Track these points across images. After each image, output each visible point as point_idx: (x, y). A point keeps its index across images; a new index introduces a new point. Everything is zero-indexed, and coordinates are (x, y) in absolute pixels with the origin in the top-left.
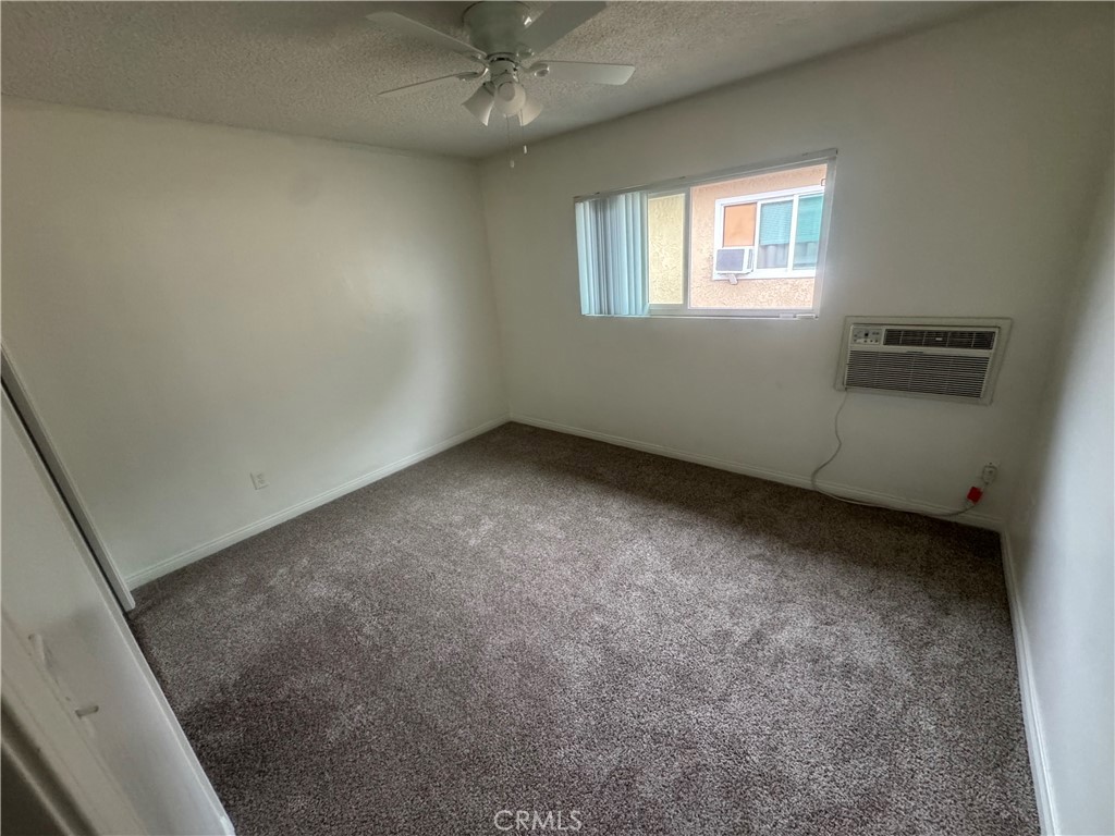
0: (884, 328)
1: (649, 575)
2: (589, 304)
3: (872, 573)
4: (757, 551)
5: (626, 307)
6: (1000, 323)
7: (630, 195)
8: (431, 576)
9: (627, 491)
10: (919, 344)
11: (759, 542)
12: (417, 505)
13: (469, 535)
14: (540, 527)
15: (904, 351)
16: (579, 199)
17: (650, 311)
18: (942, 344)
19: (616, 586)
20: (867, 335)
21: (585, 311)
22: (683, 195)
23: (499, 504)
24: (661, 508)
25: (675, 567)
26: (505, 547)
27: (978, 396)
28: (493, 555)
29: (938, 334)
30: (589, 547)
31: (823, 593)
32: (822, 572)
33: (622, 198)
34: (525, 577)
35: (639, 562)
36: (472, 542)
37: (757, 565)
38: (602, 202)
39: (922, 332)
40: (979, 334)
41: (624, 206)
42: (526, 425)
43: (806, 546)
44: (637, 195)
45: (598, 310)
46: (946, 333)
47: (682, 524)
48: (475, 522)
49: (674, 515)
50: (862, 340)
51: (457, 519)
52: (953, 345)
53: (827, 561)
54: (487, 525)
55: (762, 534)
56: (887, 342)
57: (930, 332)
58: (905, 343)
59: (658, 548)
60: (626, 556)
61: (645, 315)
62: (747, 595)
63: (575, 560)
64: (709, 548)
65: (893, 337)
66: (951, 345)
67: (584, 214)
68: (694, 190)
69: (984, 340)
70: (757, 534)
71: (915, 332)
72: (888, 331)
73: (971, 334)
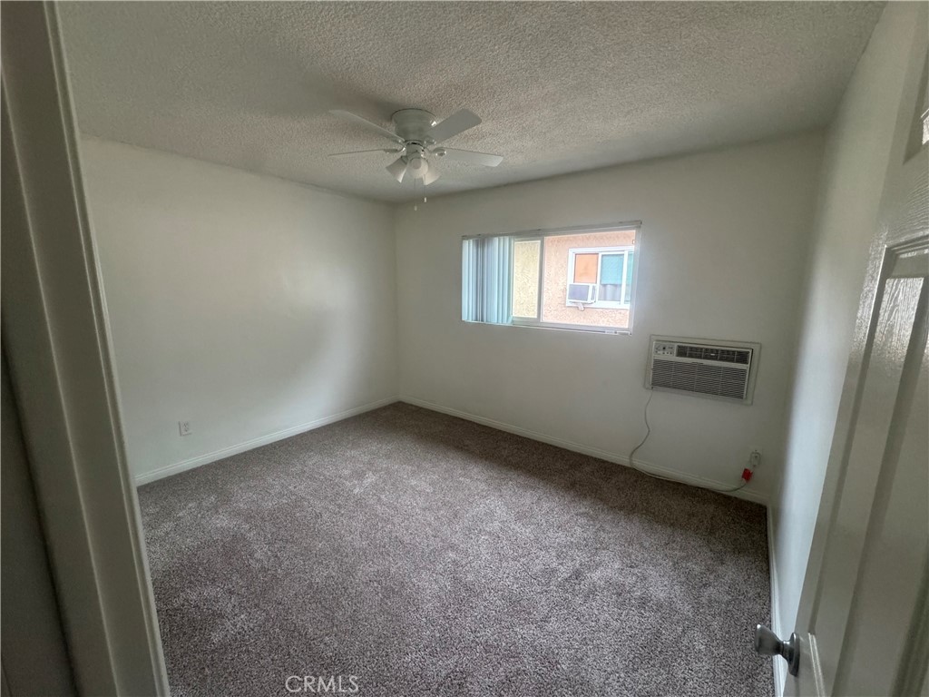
0: (676, 345)
1: (497, 523)
2: (468, 314)
3: (669, 530)
4: (583, 510)
5: (495, 317)
6: (752, 346)
7: (502, 238)
8: (318, 516)
9: (486, 459)
10: (700, 357)
11: (585, 503)
12: (313, 460)
13: (355, 486)
14: (414, 482)
15: (690, 362)
16: (466, 237)
17: (513, 321)
18: (715, 358)
19: (469, 531)
20: (664, 349)
21: (464, 318)
22: (539, 241)
23: (383, 463)
24: (513, 474)
25: (518, 519)
26: (383, 497)
27: (742, 398)
28: (371, 502)
29: (712, 351)
30: (451, 500)
31: (630, 544)
32: (633, 527)
33: (496, 239)
34: (396, 520)
35: (490, 514)
36: (356, 491)
37: (582, 521)
38: (482, 241)
39: (702, 349)
40: (739, 352)
41: (497, 246)
42: (412, 405)
43: (621, 508)
44: (507, 239)
45: (474, 318)
46: (717, 350)
47: (527, 487)
48: (360, 475)
49: (522, 479)
50: (661, 352)
51: (347, 472)
52: (722, 359)
53: (636, 520)
54: (370, 478)
55: (589, 498)
56: (678, 355)
57: (706, 349)
58: (691, 356)
59: (506, 504)
60: (480, 509)
61: (508, 324)
62: (572, 542)
63: (439, 509)
64: (546, 506)
65: (682, 351)
66: (721, 359)
67: (468, 249)
68: (546, 238)
69: (742, 357)
70: (585, 497)
71: (697, 349)
72: (679, 347)
73: (734, 352)
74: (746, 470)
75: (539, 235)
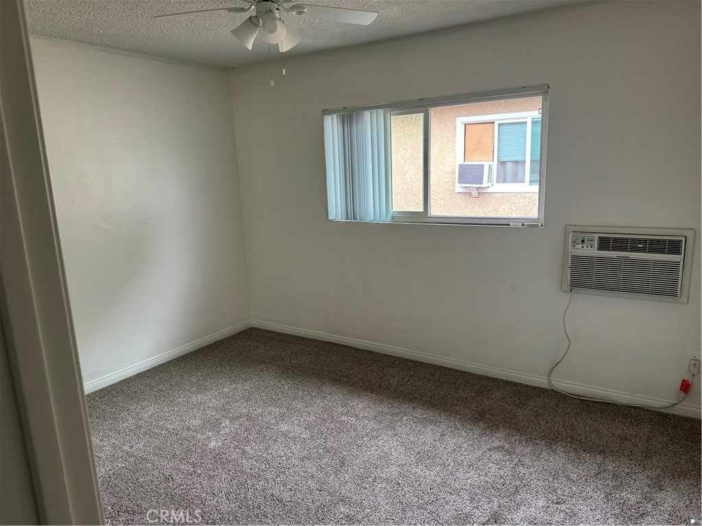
0: (597, 236)
1: (394, 468)
2: (336, 209)
3: (599, 459)
4: (497, 444)
5: (371, 212)
6: (685, 233)
7: (374, 111)
8: (169, 479)
9: (372, 392)
10: (625, 250)
11: (499, 435)
13: (209, 438)
14: (284, 427)
15: (615, 256)
16: (327, 112)
17: (393, 217)
18: (643, 250)
19: (361, 480)
20: (583, 241)
21: (332, 216)
22: (422, 115)
24: (406, 407)
25: (420, 460)
26: (248, 449)
27: (675, 295)
28: (234, 456)
29: (640, 241)
30: (335, 445)
31: (555, 477)
32: (557, 459)
33: (367, 114)
34: (269, 476)
35: (385, 457)
37: (497, 456)
38: (349, 116)
39: (627, 239)
40: (670, 241)
41: (369, 122)
42: (267, 331)
43: (542, 438)
44: (381, 112)
45: (344, 215)
46: (645, 240)
47: (425, 422)
48: (214, 425)
49: (419, 413)
50: (580, 246)
52: (652, 251)
53: (560, 450)
54: (228, 428)
55: (502, 429)
56: (600, 248)
57: (633, 240)
58: (615, 249)
59: (402, 444)
60: (371, 452)
61: (388, 220)
62: (487, 482)
63: (321, 457)
64: (451, 442)
65: (604, 244)
66: (650, 252)
67: (332, 127)
68: (433, 111)
69: (675, 247)
70: (498, 429)
71: (622, 239)
72: (600, 238)
73: (665, 241)
74: (684, 381)
75: (424, 106)
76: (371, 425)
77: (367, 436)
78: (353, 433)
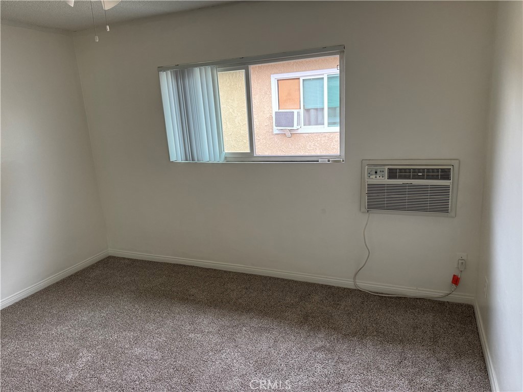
0: (387, 168)
1: (236, 379)
2: (176, 153)
4: (320, 344)
5: (207, 154)
6: (453, 162)
7: (203, 68)
9: (215, 307)
10: (409, 178)
11: (320, 336)
13: (66, 370)
15: (401, 183)
16: (162, 69)
17: (226, 158)
18: (422, 178)
20: (376, 172)
21: (173, 158)
24: (244, 318)
25: (258, 368)
26: (103, 377)
27: (447, 212)
29: (419, 170)
30: (183, 363)
31: (368, 370)
32: (367, 352)
33: (197, 70)
35: (228, 370)
36: (69, 377)
37: (320, 356)
38: (181, 73)
39: (410, 170)
40: (442, 170)
41: (199, 78)
42: (124, 259)
43: (354, 334)
44: (209, 69)
45: (184, 158)
46: (424, 170)
49: (255, 323)
50: (373, 177)
51: (54, 355)
52: (429, 178)
53: (369, 344)
55: (323, 330)
56: (389, 178)
57: (414, 169)
58: (401, 177)
60: (216, 366)
61: (222, 161)
63: (171, 377)
65: (392, 174)
67: (167, 84)
69: (445, 174)
70: (319, 330)
71: (405, 170)
72: (390, 170)
73: (438, 170)
74: (454, 276)
75: (244, 64)
76: (215, 339)
77: (212, 350)
78: (199, 350)
